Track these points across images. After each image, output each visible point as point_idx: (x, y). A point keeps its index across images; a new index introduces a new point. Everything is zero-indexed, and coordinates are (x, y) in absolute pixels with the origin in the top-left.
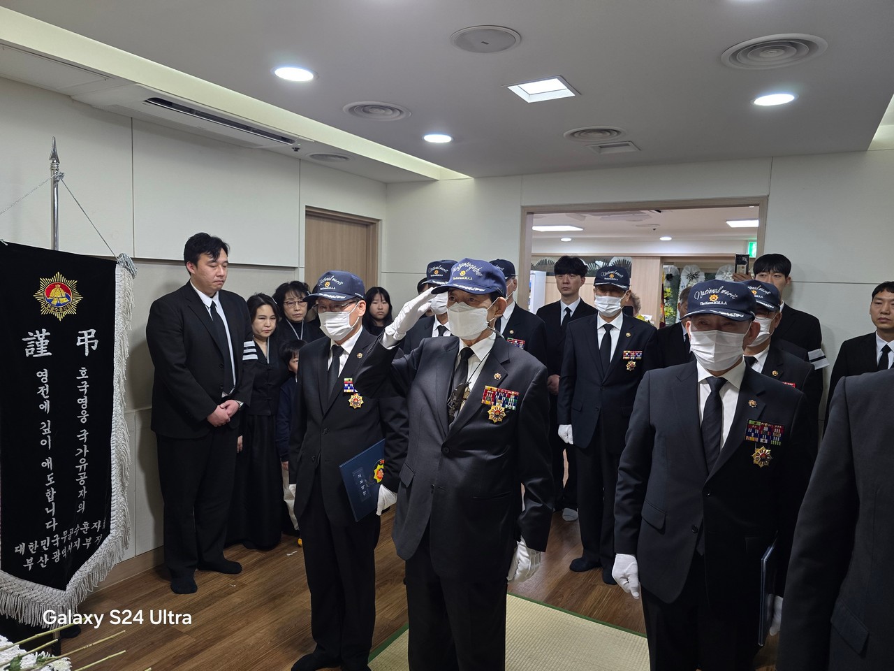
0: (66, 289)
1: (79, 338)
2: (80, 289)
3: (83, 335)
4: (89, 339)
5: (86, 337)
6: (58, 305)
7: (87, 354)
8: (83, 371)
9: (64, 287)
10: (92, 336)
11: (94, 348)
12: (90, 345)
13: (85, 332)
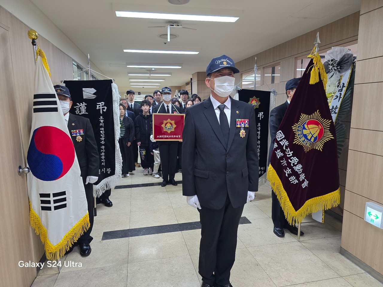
0: (256, 101)
1: (259, 115)
2: (260, 101)
3: (260, 114)
4: (261, 115)
5: (261, 114)
6: (254, 105)
7: (260, 119)
8: (259, 124)
9: (255, 100)
10: (262, 114)
11: (262, 118)
12: (261, 117)
13: (260, 113)
